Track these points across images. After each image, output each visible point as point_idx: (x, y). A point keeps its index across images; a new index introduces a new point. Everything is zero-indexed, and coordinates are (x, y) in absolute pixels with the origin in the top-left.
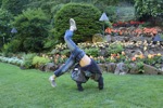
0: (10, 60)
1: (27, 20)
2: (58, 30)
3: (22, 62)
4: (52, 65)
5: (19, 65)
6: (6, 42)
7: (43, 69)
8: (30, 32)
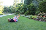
0: (26, 16)
1: (31, 6)
2: (40, 9)
3: (29, 17)
4: (38, 19)
5: (28, 18)
6: (25, 12)
7: (35, 19)
8: (32, 9)
